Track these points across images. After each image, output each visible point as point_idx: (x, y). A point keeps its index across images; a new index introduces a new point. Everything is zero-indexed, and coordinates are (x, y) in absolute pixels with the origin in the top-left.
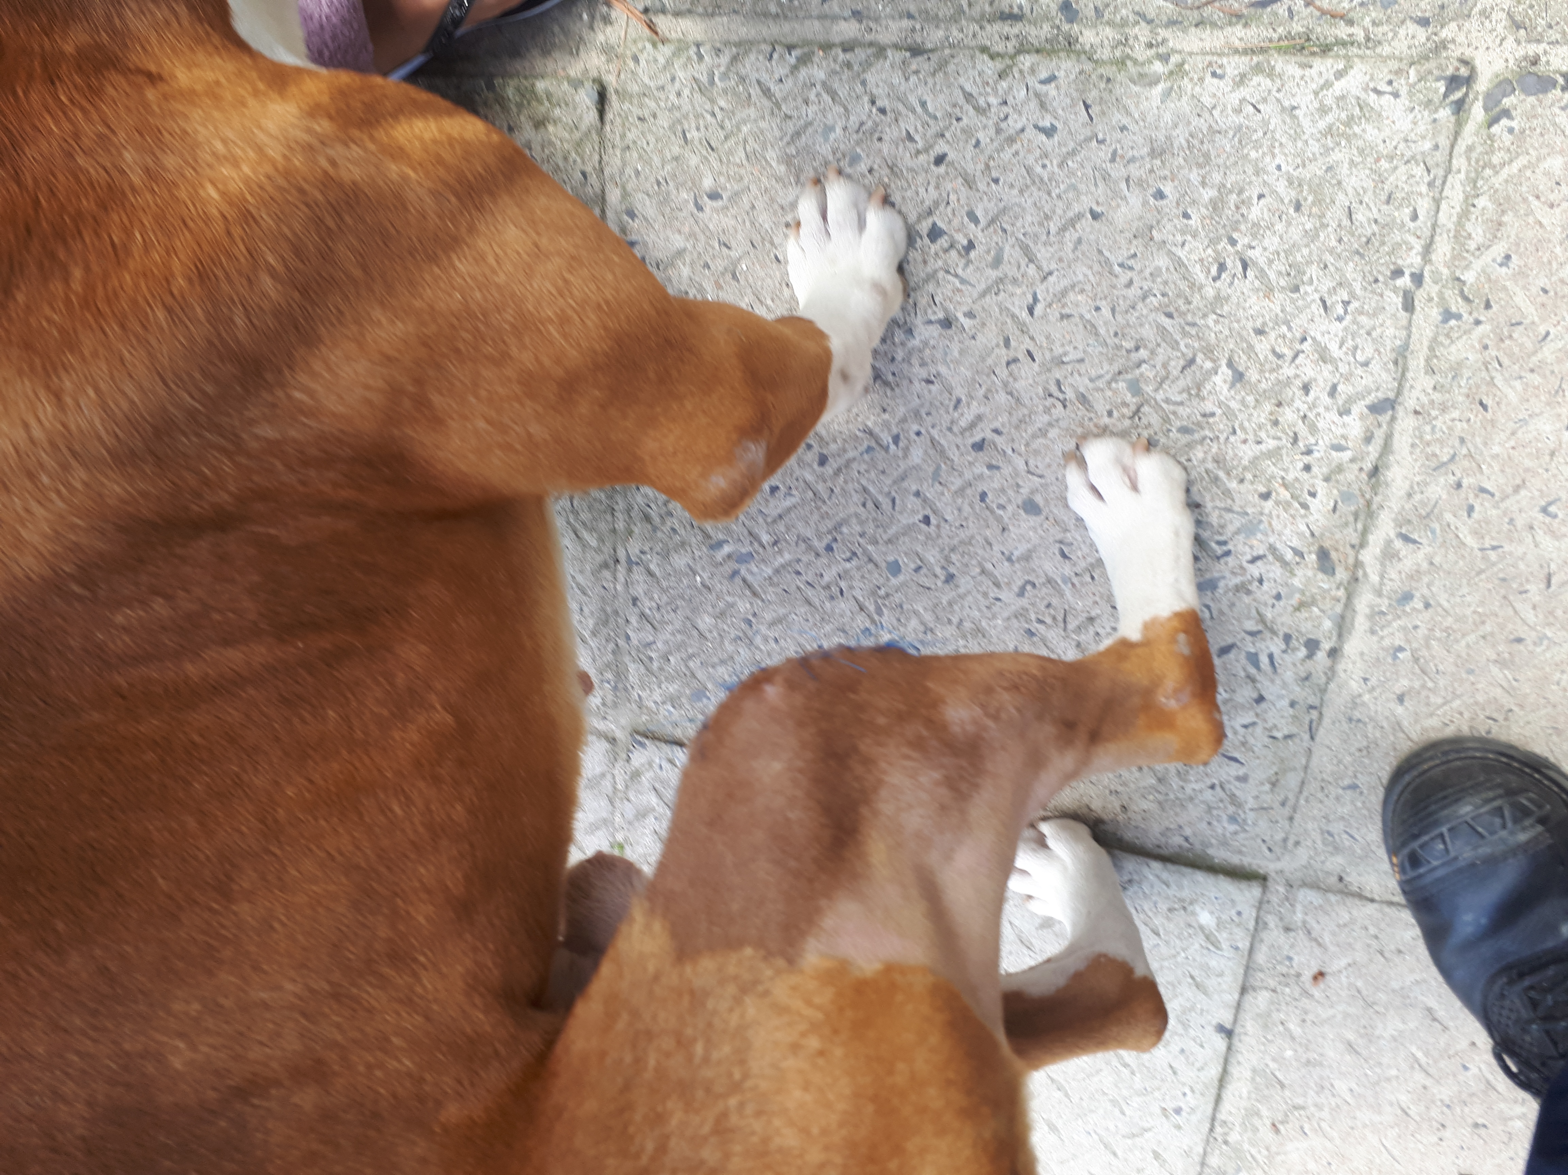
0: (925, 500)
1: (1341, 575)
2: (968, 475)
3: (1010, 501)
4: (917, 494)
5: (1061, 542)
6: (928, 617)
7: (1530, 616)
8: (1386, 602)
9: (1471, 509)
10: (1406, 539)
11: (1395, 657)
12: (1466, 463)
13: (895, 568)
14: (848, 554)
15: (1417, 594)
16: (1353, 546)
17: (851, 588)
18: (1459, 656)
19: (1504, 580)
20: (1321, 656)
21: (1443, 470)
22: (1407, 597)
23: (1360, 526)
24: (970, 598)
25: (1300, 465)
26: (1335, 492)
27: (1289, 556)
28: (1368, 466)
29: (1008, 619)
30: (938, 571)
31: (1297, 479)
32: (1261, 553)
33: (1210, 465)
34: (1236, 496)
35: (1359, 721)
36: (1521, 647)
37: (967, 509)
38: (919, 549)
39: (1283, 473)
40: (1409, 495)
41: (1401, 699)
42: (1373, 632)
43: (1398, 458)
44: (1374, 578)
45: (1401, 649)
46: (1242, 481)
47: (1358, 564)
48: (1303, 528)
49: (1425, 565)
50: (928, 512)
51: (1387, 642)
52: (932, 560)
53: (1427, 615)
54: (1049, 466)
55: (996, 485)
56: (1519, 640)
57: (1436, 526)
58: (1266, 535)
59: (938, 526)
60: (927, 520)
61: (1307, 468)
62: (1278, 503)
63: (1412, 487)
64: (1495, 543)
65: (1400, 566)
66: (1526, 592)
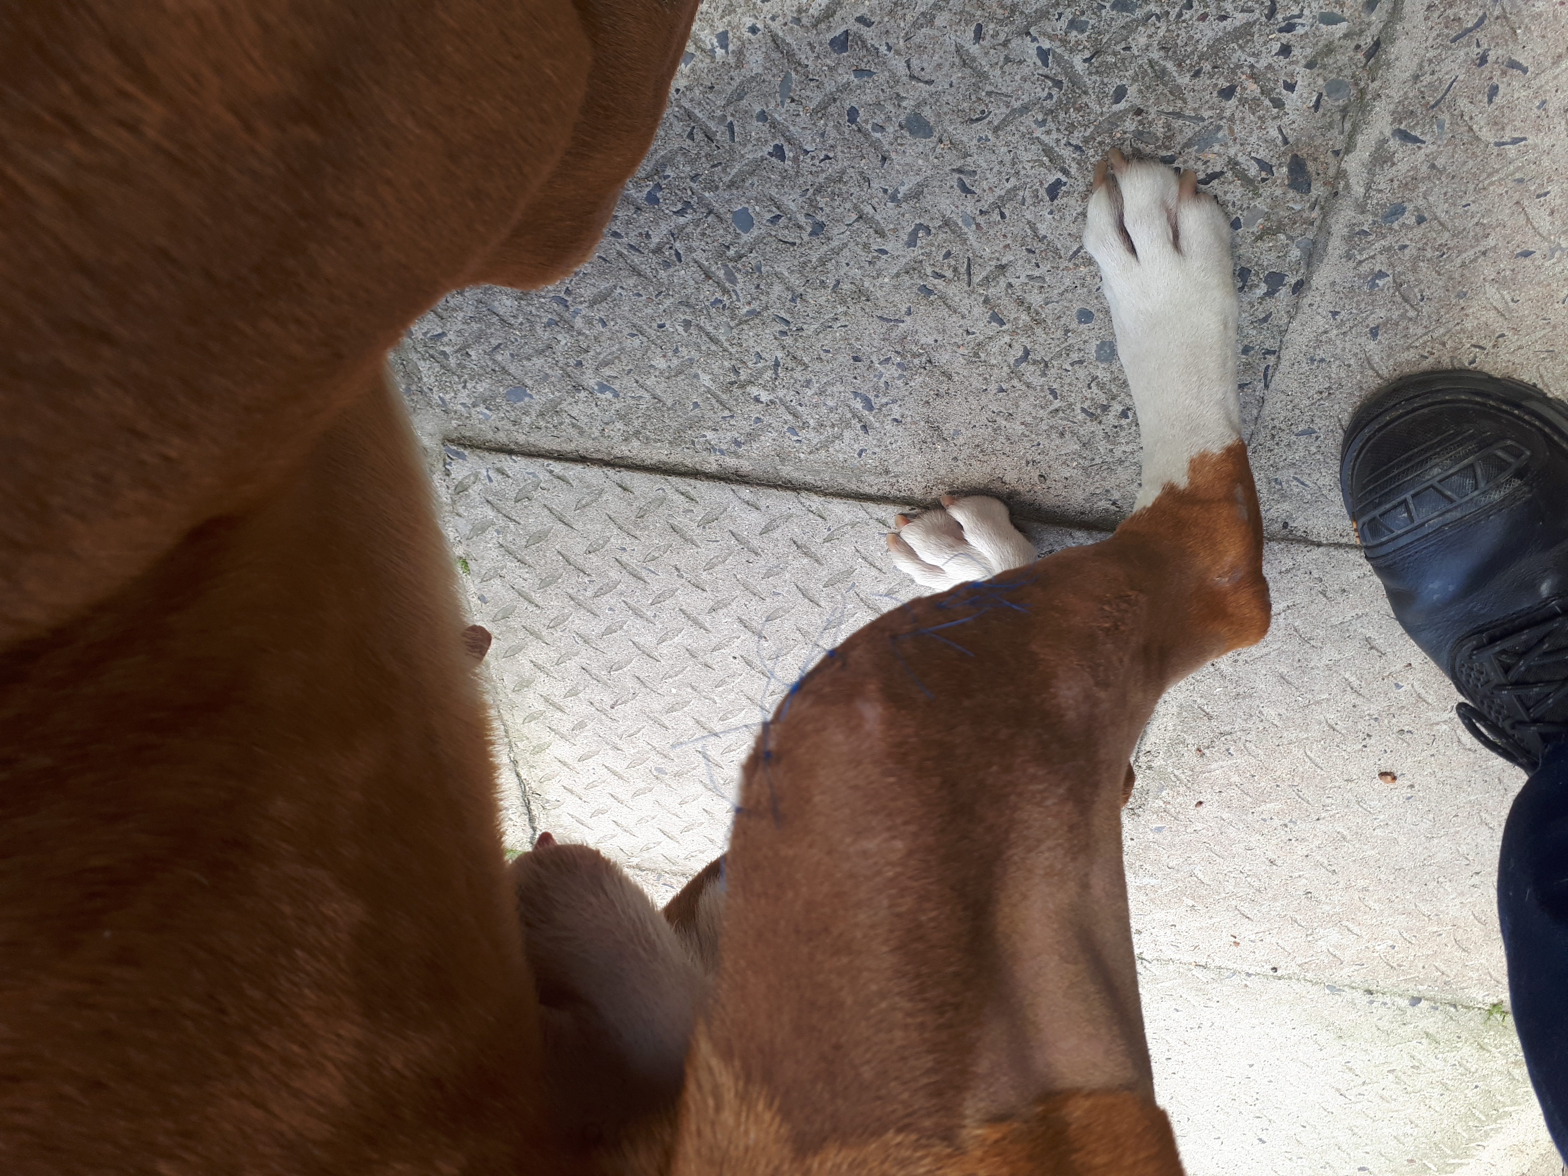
0: (774, 125)
1: (1318, 190)
2: (830, 87)
3: (889, 119)
4: (763, 116)
5: (959, 171)
6: (795, 280)
7: (1544, 222)
8: (1371, 219)
9: (1494, 91)
10: (1405, 136)
11: (1373, 285)
12: (1497, 29)
13: (745, 221)
14: (679, 206)
15: (1410, 207)
16: (1336, 153)
17: (690, 249)
18: (1451, 278)
19: (1521, 181)
20: (1284, 292)
21: (1465, 40)
22: (1397, 211)
23: (1348, 126)
24: (846, 252)
25: (1276, 47)
26: (1320, 82)
27: (1253, 171)
28: (1367, 41)
29: (898, 275)
30: (802, 220)
31: (1270, 67)
32: (1218, 169)
33: (1156, 55)
34: (1189, 96)
35: (1322, 360)
36: (1527, 262)
37: (832, 133)
38: (774, 192)
39: (1252, 60)
40: (1416, 78)
41: (1374, 333)
42: (1349, 257)
43: (1408, 26)
44: (1358, 190)
45: (1381, 275)
46: (1197, 74)
47: (1341, 174)
48: (1274, 133)
49: (1424, 169)
50: (780, 141)
51: (1365, 268)
52: (793, 206)
53: (1418, 232)
54: (939, 66)
55: (869, 98)
56: (1527, 254)
57: (1446, 117)
58: (1226, 145)
59: (796, 159)
60: (779, 152)
61: (1285, 50)
62: (1243, 101)
63: (1421, 66)
64: (1516, 135)
65: (1392, 172)
66: (1546, 194)
